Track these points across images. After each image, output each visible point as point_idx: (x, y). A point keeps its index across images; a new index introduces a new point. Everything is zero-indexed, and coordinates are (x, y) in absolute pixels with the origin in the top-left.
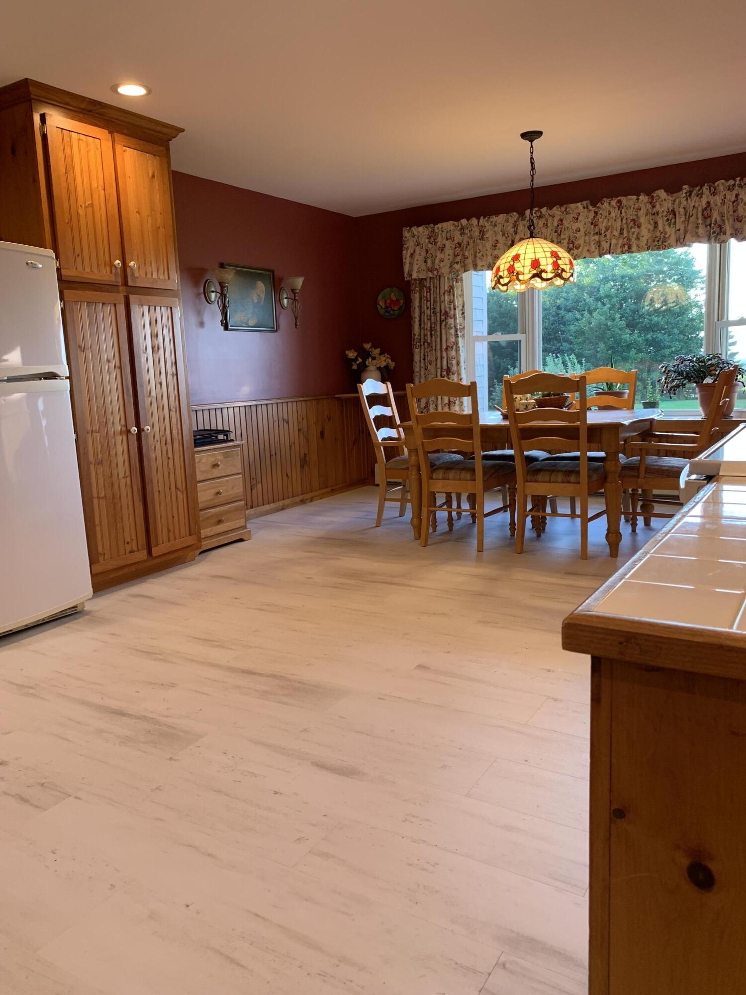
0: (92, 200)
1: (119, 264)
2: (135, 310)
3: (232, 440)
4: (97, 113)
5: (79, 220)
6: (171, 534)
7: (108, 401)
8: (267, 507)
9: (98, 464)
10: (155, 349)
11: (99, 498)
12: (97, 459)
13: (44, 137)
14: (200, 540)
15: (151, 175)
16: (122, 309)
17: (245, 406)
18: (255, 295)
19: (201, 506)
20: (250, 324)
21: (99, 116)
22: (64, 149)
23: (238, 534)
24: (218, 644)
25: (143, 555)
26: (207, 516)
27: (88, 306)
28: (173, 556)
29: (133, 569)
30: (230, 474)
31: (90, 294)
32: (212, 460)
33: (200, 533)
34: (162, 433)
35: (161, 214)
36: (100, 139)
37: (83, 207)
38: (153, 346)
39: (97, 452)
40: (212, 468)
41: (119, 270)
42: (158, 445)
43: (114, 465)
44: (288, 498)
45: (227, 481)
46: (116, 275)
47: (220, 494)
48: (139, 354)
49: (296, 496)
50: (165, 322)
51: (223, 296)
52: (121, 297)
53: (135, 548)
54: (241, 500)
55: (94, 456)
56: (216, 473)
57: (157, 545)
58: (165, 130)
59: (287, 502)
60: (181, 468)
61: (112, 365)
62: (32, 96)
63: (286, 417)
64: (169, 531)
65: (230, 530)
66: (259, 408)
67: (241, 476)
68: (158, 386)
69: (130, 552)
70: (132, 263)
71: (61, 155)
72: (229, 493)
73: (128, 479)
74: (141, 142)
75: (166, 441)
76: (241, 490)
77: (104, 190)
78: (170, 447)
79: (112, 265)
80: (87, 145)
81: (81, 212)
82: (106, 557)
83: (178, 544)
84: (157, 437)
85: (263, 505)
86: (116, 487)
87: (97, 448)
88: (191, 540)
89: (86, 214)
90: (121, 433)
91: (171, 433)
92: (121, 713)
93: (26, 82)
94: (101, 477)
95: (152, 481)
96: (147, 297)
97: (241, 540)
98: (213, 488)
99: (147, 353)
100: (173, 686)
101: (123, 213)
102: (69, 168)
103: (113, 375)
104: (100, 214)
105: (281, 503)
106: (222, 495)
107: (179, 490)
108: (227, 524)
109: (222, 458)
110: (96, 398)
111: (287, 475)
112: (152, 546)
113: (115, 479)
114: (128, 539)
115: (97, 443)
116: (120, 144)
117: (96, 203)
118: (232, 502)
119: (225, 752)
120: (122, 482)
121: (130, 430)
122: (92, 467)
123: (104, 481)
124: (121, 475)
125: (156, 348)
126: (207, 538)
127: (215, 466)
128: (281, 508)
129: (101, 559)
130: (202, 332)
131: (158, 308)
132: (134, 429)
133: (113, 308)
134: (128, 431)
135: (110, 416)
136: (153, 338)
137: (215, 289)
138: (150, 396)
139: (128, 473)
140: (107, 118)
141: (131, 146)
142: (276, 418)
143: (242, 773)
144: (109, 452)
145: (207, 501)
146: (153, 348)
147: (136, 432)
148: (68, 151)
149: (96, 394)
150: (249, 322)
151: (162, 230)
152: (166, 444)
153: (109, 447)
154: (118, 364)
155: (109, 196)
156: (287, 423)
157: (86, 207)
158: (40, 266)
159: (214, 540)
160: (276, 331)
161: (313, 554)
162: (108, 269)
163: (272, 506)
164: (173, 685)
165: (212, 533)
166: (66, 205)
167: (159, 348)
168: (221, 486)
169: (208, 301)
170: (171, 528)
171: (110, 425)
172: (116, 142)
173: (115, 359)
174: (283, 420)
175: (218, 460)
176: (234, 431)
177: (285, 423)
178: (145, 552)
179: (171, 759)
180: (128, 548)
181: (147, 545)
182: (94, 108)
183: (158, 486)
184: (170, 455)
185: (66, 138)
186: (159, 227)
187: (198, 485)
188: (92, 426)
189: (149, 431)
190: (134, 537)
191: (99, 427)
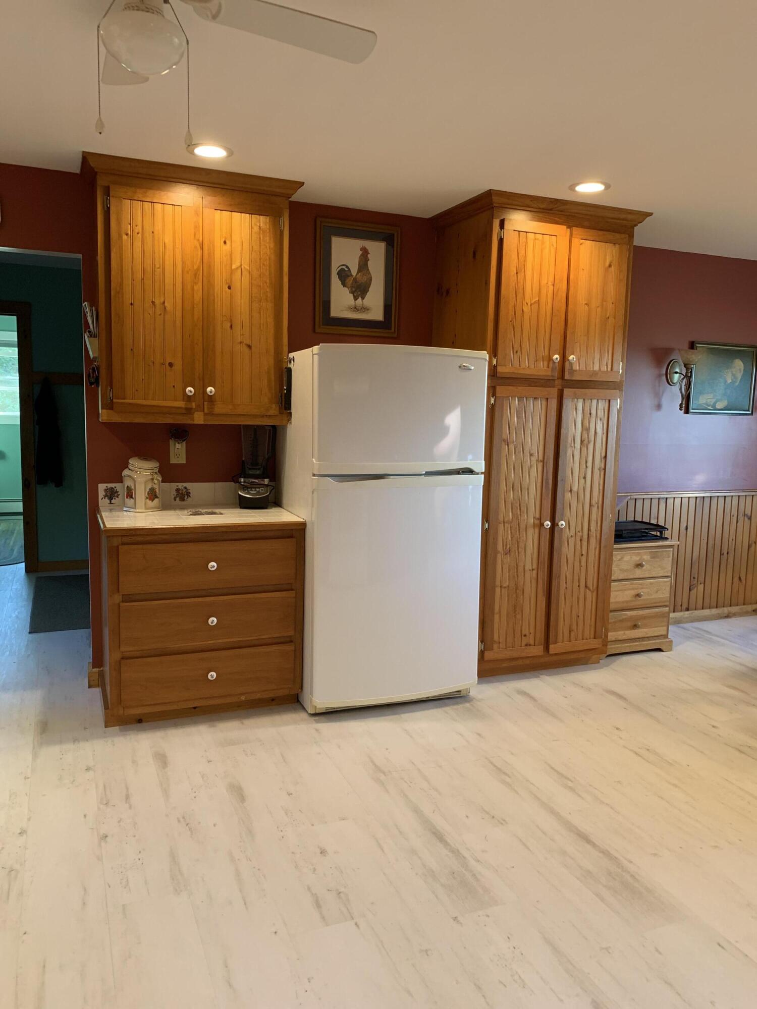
0: (539, 296)
1: (557, 358)
2: (568, 404)
3: (667, 539)
4: (558, 211)
5: (522, 317)
6: (573, 634)
7: (525, 493)
8: (706, 612)
9: (506, 554)
10: (584, 442)
11: (501, 587)
12: (506, 548)
13: (501, 241)
14: (605, 643)
15: (607, 264)
16: (554, 404)
17: (696, 497)
18: (730, 375)
19: (612, 607)
20: (718, 407)
21: (560, 213)
22: (518, 250)
23: (658, 643)
24: (570, 784)
25: (538, 650)
26: (621, 618)
27: (519, 401)
28: (572, 656)
29: (528, 662)
30: (656, 575)
31: (522, 390)
32: (636, 559)
33: (606, 636)
34: (579, 528)
35: (613, 303)
36: (556, 236)
37: (529, 304)
38: (583, 440)
39: (506, 542)
40: (635, 568)
41: (557, 365)
42: (572, 541)
43: (521, 557)
44: (737, 605)
45: (651, 584)
46: (553, 370)
47: (639, 597)
48: (566, 447)
49: (748, 604)
50: (600, 413)
51: (688, 377)
52: (554, 392)
53: (532, 642)
54: (666, 606)
55: (503, 546)
56: (639, 573)
57: (556, 642)
58: (630, 217)
59: (734, 609)
60: (594, 567)
61: (534, 459)
62: (495, 204)
63: (748, 512)
64: (571, 630)
65: (648, 637)
66: (714, 501)
67: (669, 579)
68: (582, 481)
69: (526, 645)
70: (571, 357)
71: (514, 256)
72: (653, 597)
73: (535, 572)
74: (601, 233)
75: (582, 536)
76: (668, 595)
77: (554, 285)
78: (585, 543)
79: (550, 359)
80: (543, 243)
81: (526, 309)
82: (501, 645)
83: (580, 645)
84: (572, 533)
85: (703, 609)
86: (520, 579)
87: (506, 539)
88: (595, 643)
89: (531, 312)
90: (534, 526)
91: (589, 530)
92: (440, 837)
93: (489, 194)
94: (507, 566)
95: (559, 577)
96: (583, 390)
97: (660, 650)
98: (633, 589)
99: (574, 447)
100: (502, 824)
101: (570, 307)
102: (521, 268)
103: (534, 469)
104: (546, 309)
105: (726, 610)
106: (642, 598)
107: (590, 590)
108: (644, 630)
109: (649, 557)
110: (513, 490)
111: (740, 578)
112: (550, 642)
113: (521, 570)
114: (525, 631)
115: (507, 534)
116: (577, 238)
117: (543, 300)
118: (654, 607)
119: (510, 937)
120: (528, 574)
121: (543, 524)
122: (499, 557)
123: (510, 570)
124: (528, 567)
125: (586, 442)
126: (617, 641)
127: (639, 565)
128: (726, 615)
129: (495, 646)
130: (658, 414)
131: (595, 402)
132: (548, 524)
133: (544, 403)
134: (542, 525)
135: (524, 509)
136: (584, 432)
137: (680, 369)
138: (571, 491)
139: (535, 566)
140: (568, 214)
141: (589, 238)
142: (734, 512)
143: (512, 976)
144: (518, 543)
145: (623, 602)
146: (582, 442)
147: (549, 526)
148: (522, 252)
149: (513, 486)
150: (717, 404)
151: (611, 320)
152: (581, 540)
153: (519, 538)
154: (541, 458)
155: (558, 290)
156: (749, 519)
157: (532, 304)
158: (473, 368)
159: (627, 645)
160: (752, 414)
161: (736, 693)
162: (546, 363)
163: (714, 611)
164: (503, 822)
165: (625, 637)
166: (512, 303)
167: (589, 442)
168: (642, 588)
169: (669, 382)
170: (574, 627)
171: (524, 517)
172: (573, 236)
173: (538, 453)
174: (745, 515)
175: (644, 559)
176: (670, 529)
177: (746, 519)
178: (541, 648)
179: (455, 919)
180: (525, 641)
181: (544, 640)
182: (556, 206)
183: (566, 583)
184: (584, 552)
185: (522, 239)
186: (609, 318)
187: (612, 584)
188: (505, 517)
189: (563, 527)
190: (532, 631)
191: (512, 520)
